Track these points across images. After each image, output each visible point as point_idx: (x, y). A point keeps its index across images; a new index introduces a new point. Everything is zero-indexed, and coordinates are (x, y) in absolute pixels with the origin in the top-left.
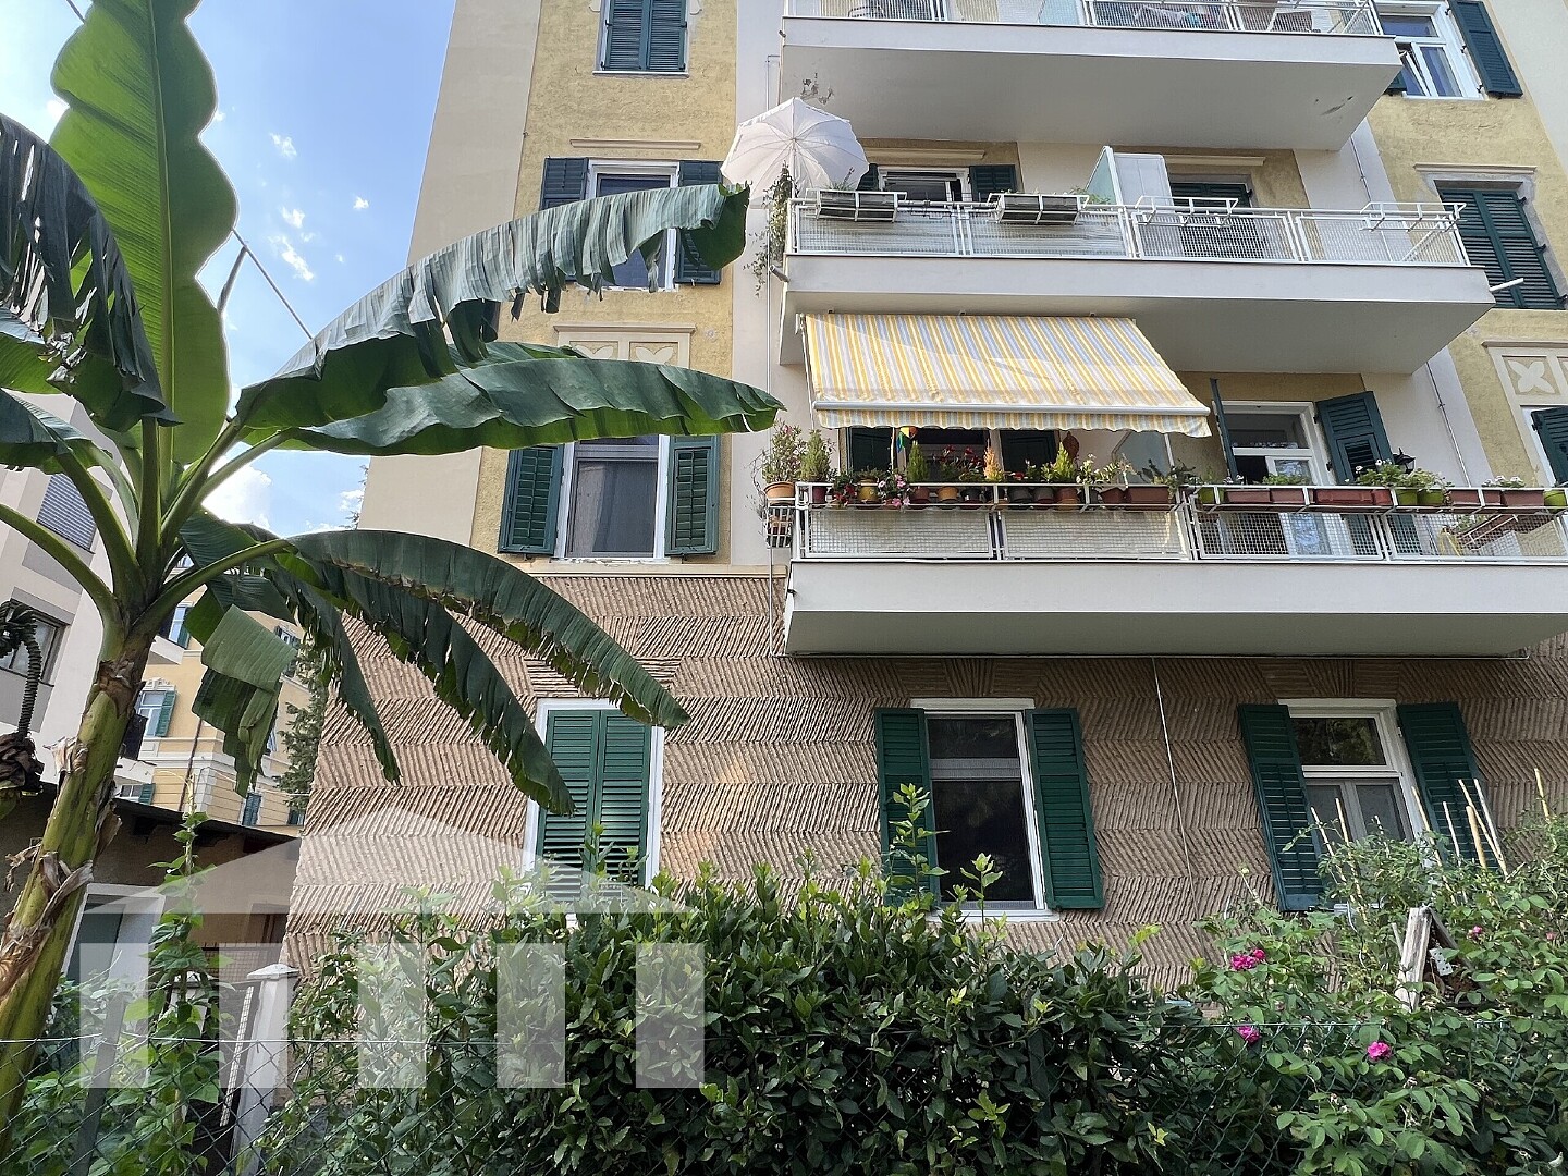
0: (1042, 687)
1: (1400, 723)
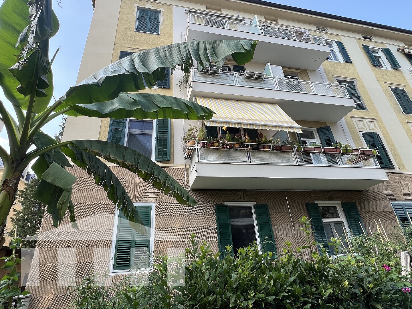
0: (258, 198)
1: (343, 207)
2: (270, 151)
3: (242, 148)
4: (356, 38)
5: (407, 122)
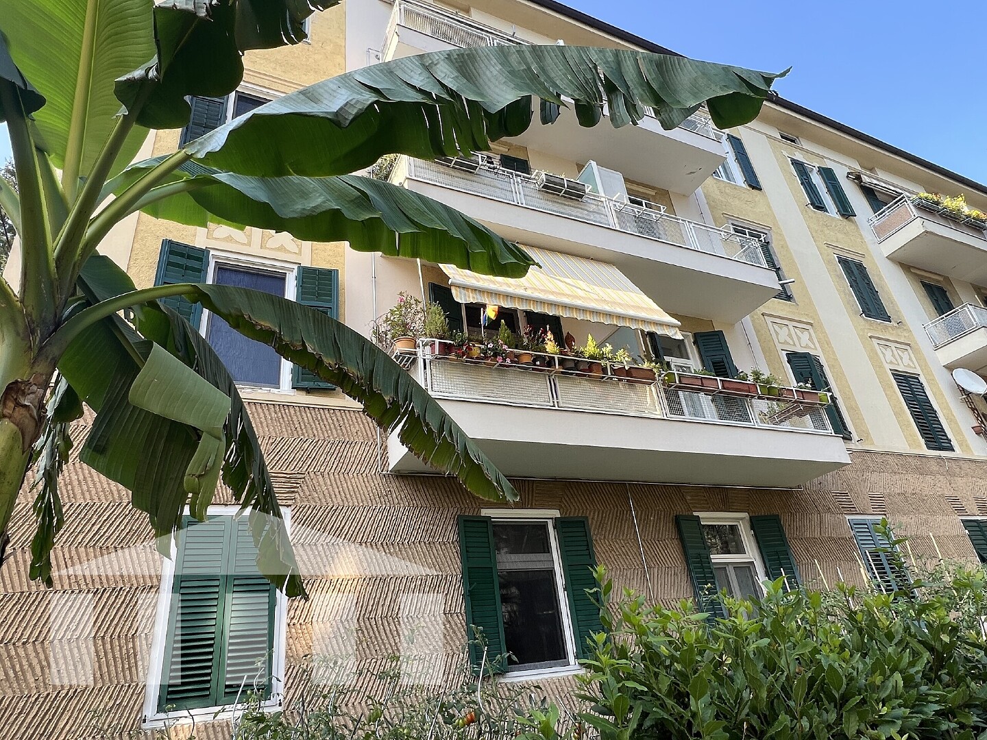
0: (565, 502)
1: (752, 528)
2: (604, 379)
3: (538, 366)
4: (769, 137)
5: (870, 337)
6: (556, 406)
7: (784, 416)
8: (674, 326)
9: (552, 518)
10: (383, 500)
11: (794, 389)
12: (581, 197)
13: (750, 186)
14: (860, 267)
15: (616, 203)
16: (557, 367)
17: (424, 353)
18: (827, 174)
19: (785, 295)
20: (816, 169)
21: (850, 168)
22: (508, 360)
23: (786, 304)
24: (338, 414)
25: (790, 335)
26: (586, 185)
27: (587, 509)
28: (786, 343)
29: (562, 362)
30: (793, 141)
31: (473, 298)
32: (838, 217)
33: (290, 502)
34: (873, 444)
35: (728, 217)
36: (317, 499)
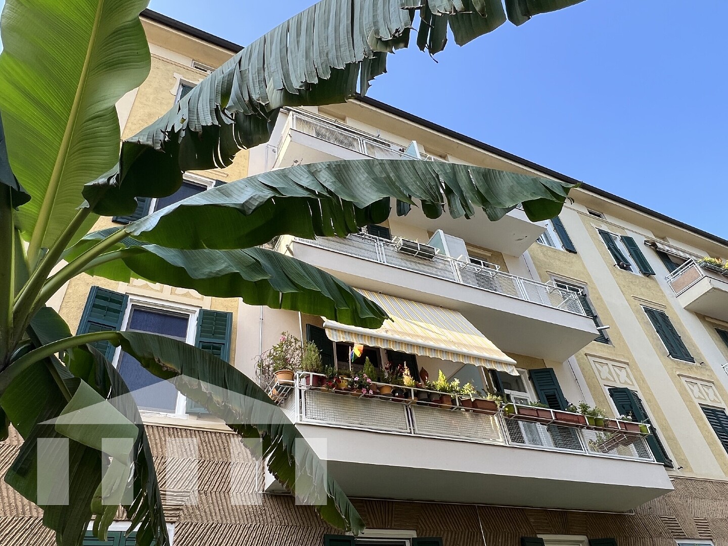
0: (421, 523)
2: (454, 410)
3: (397, 396)
4: (578, 212)
5: (679, 375)
6: (413, 432)
7: (611, 444)
8: (510, 364)
9: (409, 539)
10: (257, 518)
11: (617, 421)
12: (432, 257)
13: (567, 250)
14: (663, 315)
15: (460, 263)
16: (413, 398)
17: (300, 384)
18: (628, 241)
19: (603, 339)
20: (619, 239)
21: (646, 237)
22: (371, 392)
23: (604, 346)
24: (224, 437)
25: (610, 373)
26: (435, 248)
27: (441, 529)
28: (607, 379)
29: (417, 394)
30: (599, 216)
31: (343, 338)
32: (640, 275)
33: (174, 519)
34: (691, 471)
35: (551, 274)
36: (199, 517)
